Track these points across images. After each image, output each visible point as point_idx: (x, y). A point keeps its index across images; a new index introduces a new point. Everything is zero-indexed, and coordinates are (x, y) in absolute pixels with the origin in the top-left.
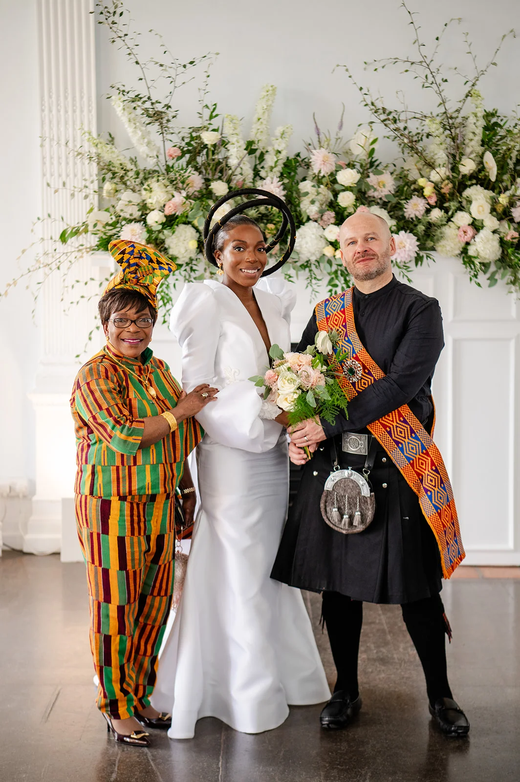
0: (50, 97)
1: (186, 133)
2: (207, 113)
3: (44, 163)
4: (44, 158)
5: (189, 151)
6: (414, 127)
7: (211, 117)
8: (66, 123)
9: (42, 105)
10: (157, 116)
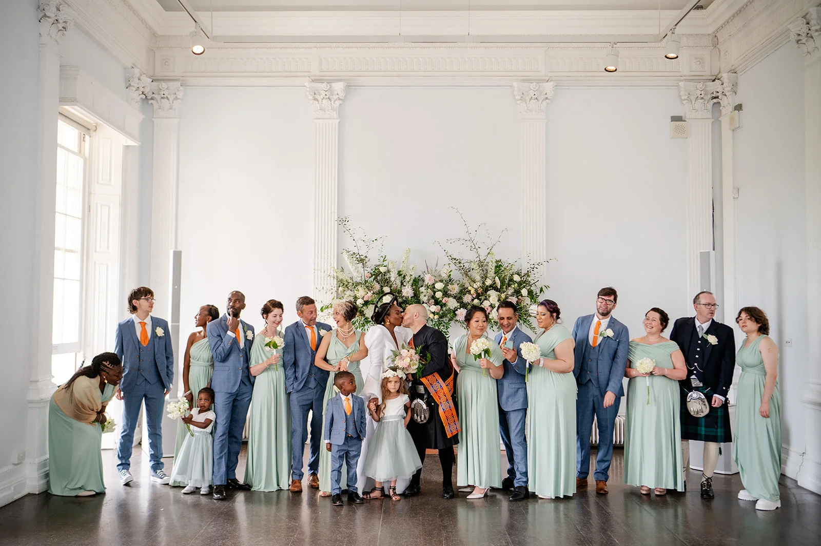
0: (318, 253)
1: (373, 267)
2: (382, 259)
3: (315, 279)
4: (315, 277)
5: (374, 275)
6: (467, 265)
7: (384, 261)
8: (324, 263)
9: (315, 256)
10: (362, 261)
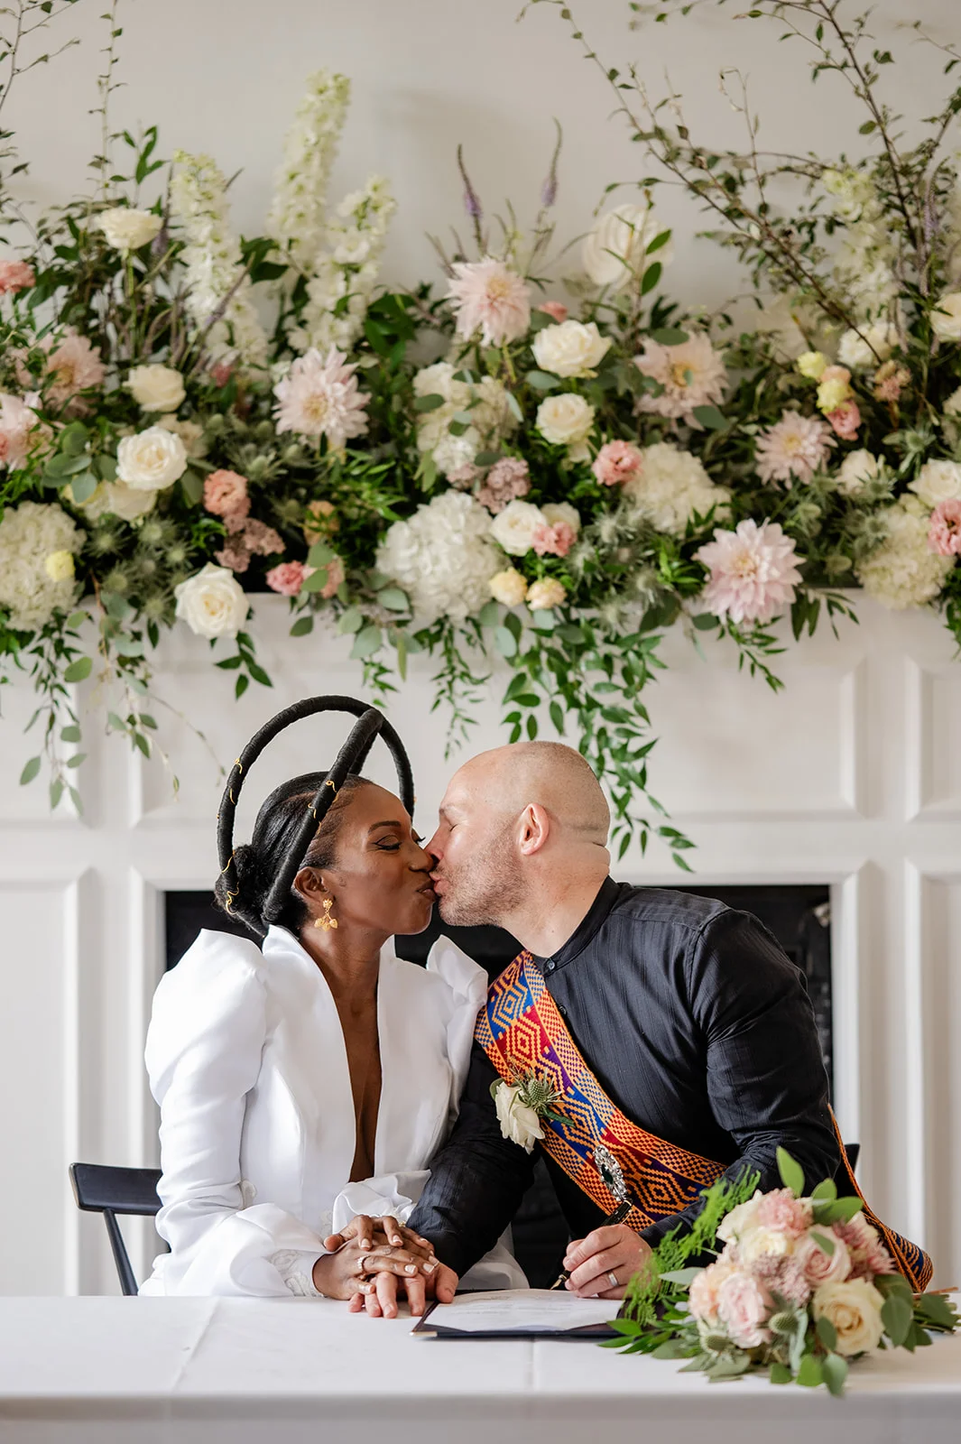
2: (126, 159)
5: (65, 278)
7: (142, 172)
